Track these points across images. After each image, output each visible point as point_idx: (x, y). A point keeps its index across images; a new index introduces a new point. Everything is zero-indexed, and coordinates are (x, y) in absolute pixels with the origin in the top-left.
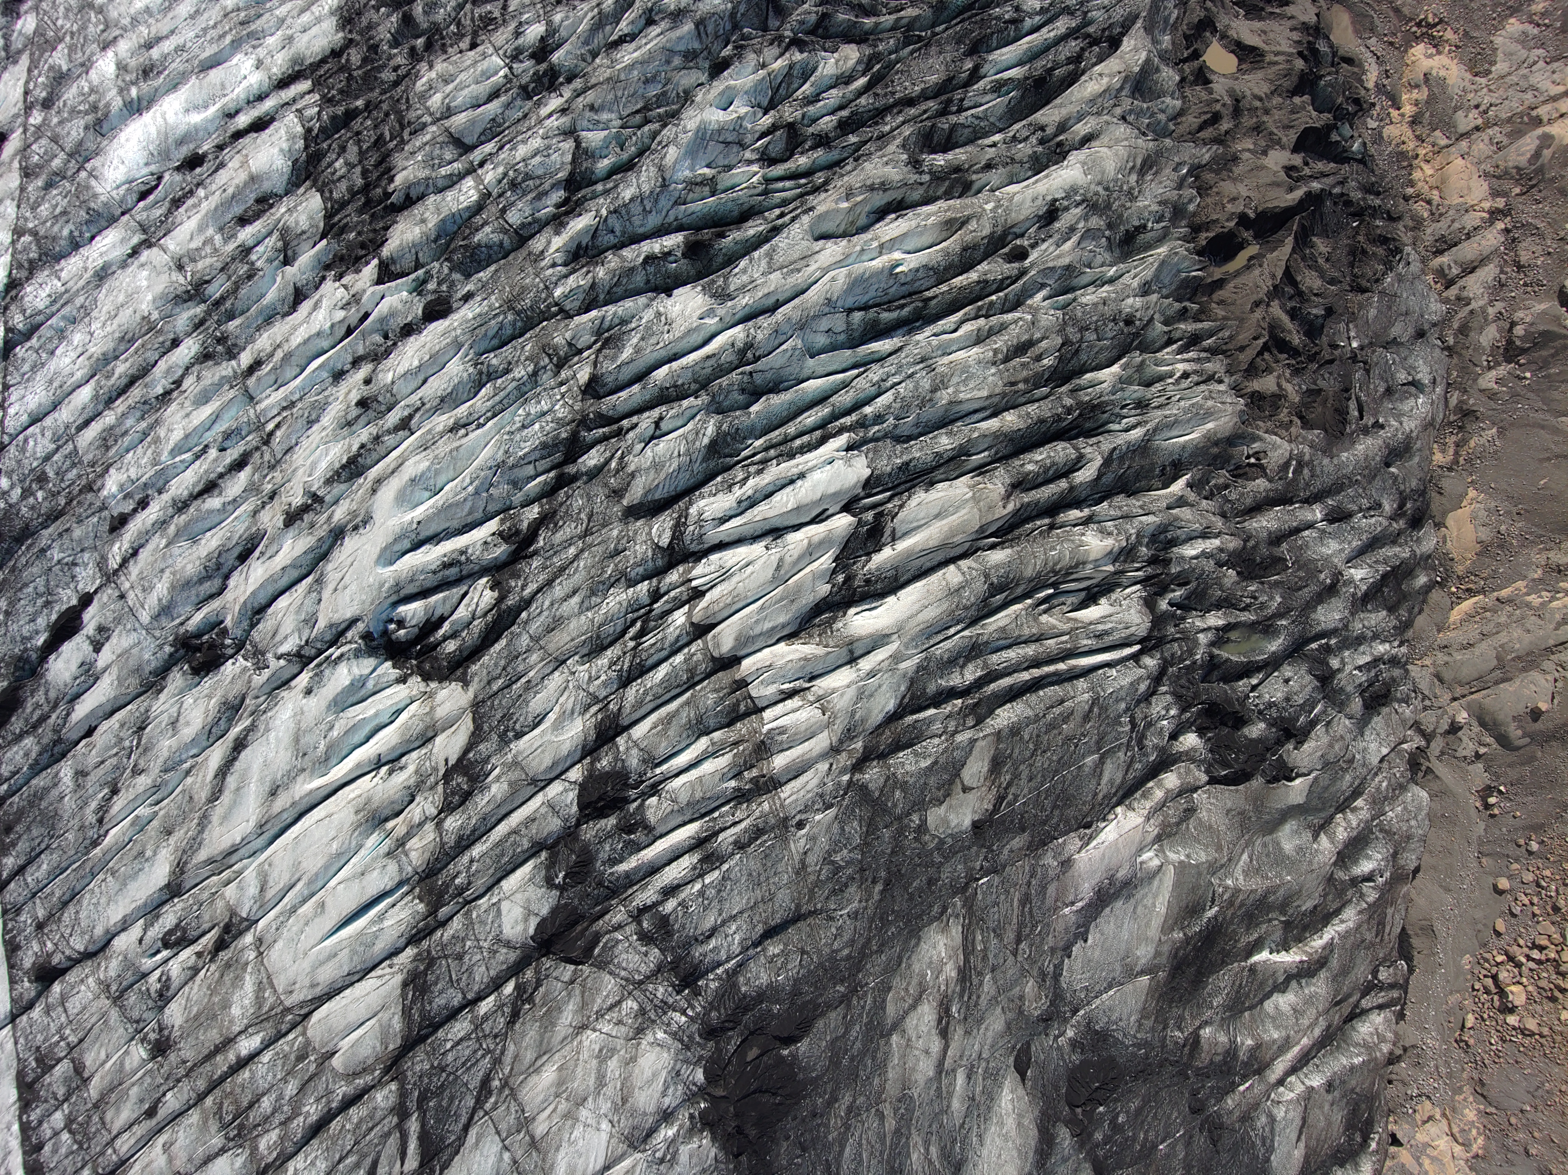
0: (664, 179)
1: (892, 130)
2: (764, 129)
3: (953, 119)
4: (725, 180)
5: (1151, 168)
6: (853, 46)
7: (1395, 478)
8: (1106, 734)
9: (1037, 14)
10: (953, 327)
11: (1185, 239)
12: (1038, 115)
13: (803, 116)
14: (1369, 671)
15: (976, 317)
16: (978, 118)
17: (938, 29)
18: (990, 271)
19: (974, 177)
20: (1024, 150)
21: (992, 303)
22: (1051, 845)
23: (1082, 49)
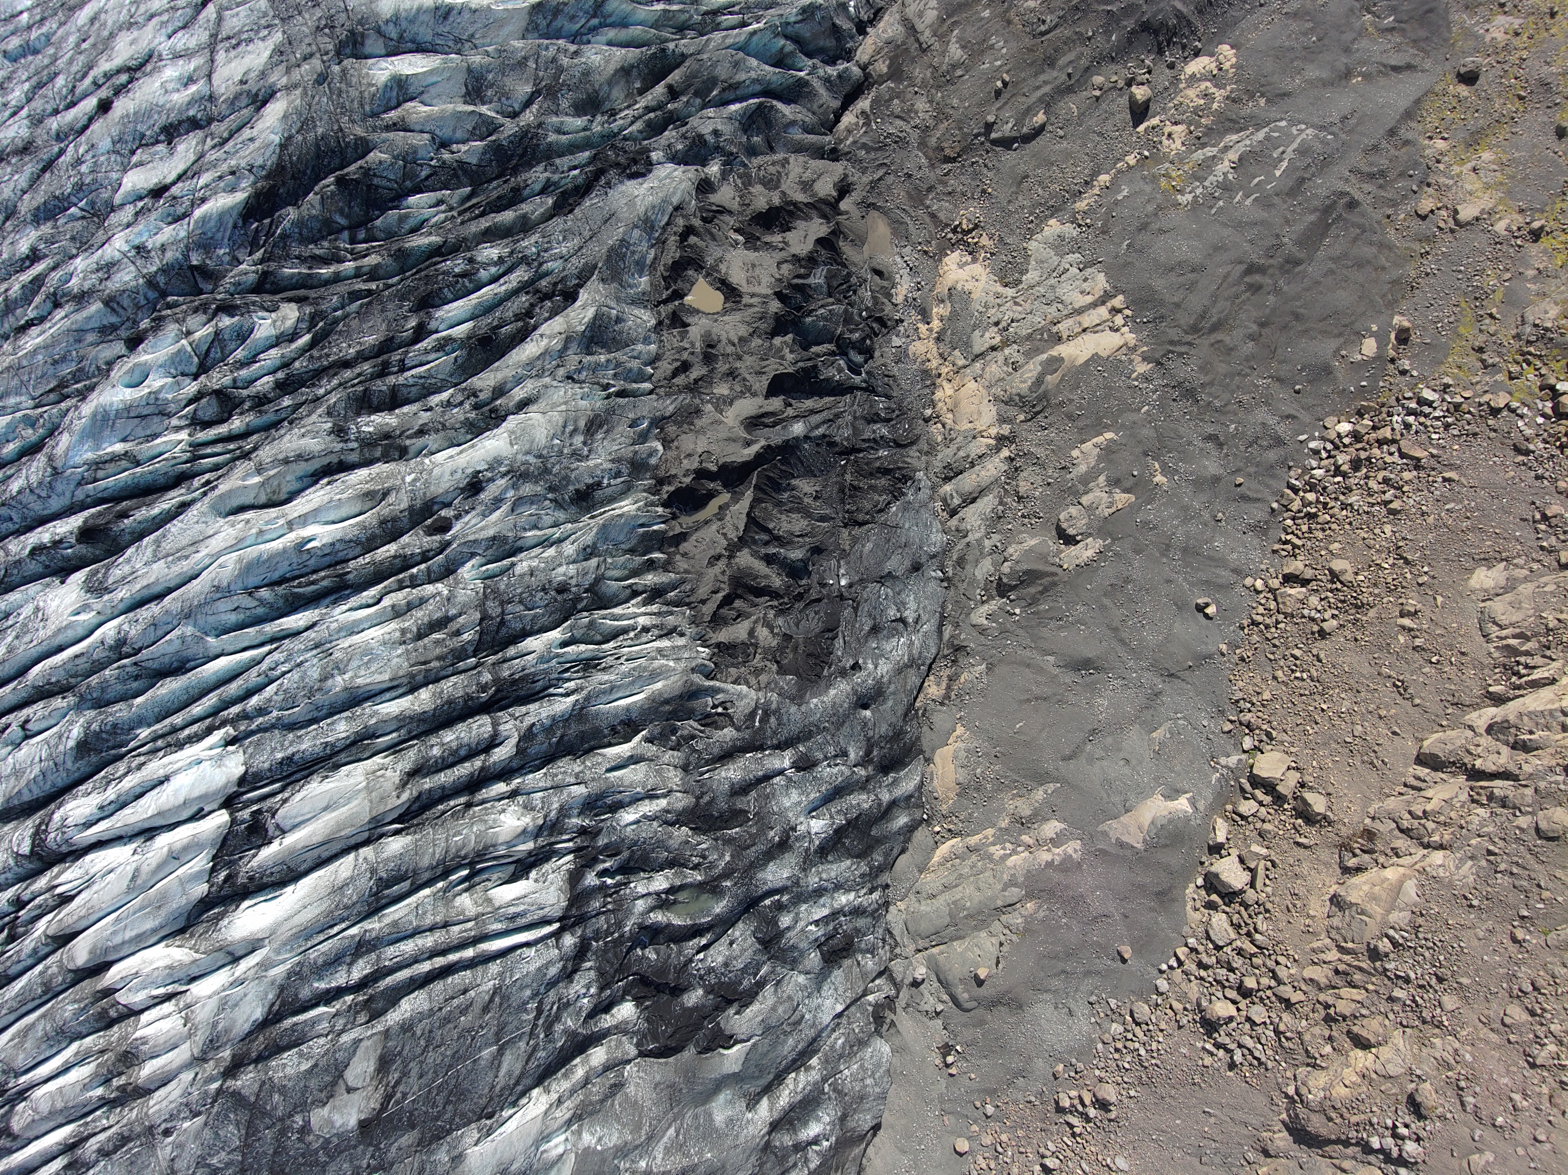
0: (55, 468)
1: (328, 393)
2: (191, 396)
3: (392, 380)
4: (145, 449)
5: (600, 426)
6: (293, 305)
7: (865, 724)
8: (506, 1024)
9: (495, 264)
10: (371, 601)
11: (648, 490)
12: (475, 379)
13: (235, 380)
14: (827, 924)
15: (401, 588)
16: (421, 377)
17: (390, 281)
18: (408, 545)
19: (408, 442)
20: (458, 414)
21: (412, 577)
22: (448, 1139)
23: (532, 305)
